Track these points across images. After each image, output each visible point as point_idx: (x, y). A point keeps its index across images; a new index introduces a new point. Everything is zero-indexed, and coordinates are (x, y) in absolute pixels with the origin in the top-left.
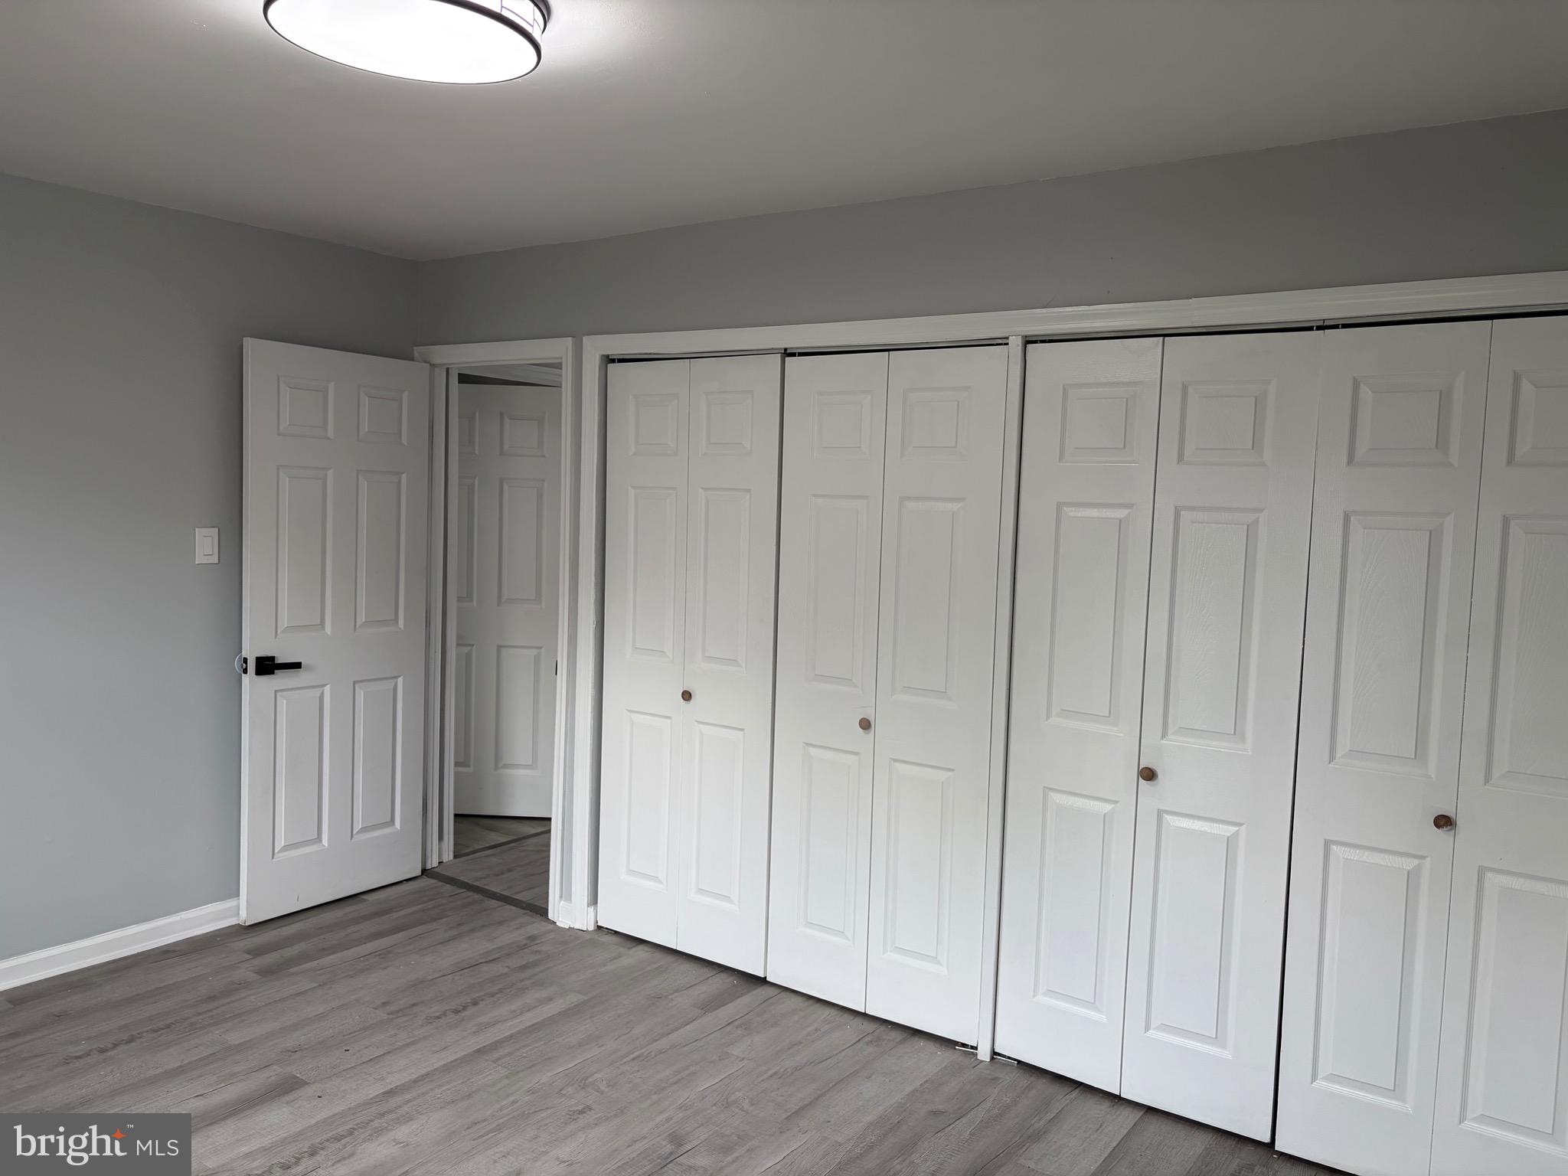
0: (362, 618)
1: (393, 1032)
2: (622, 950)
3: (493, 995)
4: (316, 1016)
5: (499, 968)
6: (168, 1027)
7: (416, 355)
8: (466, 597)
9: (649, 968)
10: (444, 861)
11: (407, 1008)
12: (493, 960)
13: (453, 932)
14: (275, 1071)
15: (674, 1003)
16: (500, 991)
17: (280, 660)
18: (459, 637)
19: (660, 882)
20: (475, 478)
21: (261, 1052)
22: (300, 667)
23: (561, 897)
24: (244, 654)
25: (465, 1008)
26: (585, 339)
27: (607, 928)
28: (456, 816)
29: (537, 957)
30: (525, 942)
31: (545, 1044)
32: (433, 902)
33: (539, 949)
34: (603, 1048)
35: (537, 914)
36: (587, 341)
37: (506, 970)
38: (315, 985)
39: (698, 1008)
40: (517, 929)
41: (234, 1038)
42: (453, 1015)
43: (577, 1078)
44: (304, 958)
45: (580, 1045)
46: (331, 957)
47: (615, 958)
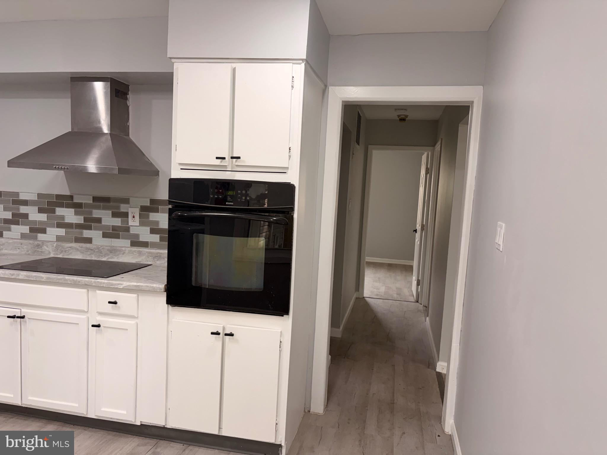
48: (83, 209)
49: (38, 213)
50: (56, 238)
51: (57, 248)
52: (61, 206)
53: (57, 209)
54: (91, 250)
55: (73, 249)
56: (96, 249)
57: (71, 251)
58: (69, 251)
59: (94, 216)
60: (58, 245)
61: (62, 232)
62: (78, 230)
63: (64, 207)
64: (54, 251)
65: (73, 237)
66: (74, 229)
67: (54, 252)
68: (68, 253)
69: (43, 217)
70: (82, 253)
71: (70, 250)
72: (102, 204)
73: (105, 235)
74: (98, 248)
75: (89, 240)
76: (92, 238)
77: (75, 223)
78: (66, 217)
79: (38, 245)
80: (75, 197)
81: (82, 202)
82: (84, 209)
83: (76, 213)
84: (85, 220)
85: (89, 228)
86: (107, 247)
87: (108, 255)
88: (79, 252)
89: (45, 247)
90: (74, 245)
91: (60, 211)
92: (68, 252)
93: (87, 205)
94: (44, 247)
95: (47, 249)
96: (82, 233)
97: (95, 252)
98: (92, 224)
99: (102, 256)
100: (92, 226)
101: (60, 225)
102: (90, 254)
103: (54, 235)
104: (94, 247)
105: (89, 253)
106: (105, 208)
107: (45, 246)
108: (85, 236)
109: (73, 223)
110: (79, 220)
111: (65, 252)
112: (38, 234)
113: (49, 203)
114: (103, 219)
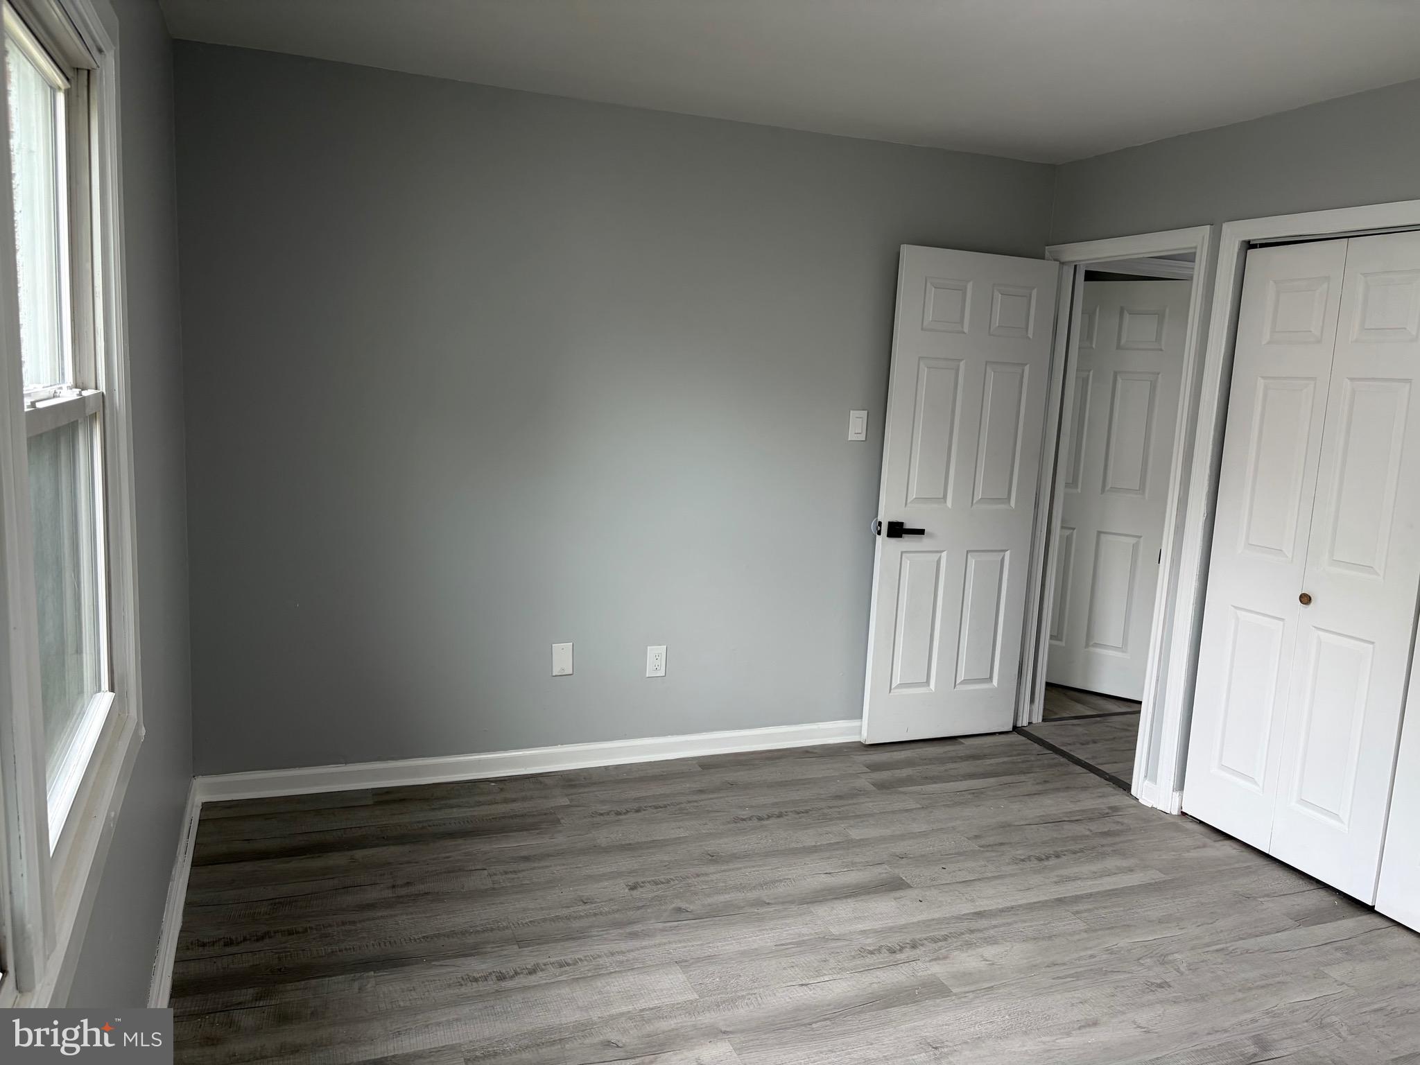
0: (979, 495)
1: (983, 863)
2: (1208, 841)
3: (1075, 853)
4: (919, 832)
5: (1080, 829)
6: (807, 812)
7: (1047, 254)
8: (1073, 483)
9: (1237, 866)
10: (1034, 722)
11: (996, 845)
12: (1077, 820)
13: (1040, 788)
14: (886, 869)
15: (1264, 907)
16: (1081, 851)
17: (908, 526)
18: (1063, 521)
19: (1256, 783)
20: (1089, 371)
21: (877, 850)
22: (924, 534)
23: (1146, 777)
24: (880, 519)
25: (1048, 858)
26: (1225, 226)
27: (1191, 816)
28: (1048, 684)
29: (1119, 827)
30: (1107, 811)
31: (1124, 911)
32: (1022, 757)
33: (1120, 820)
34: (1183, 932)
35: (1119, 787)
36: (1227, 228)
37: (1088, 833)
38: (919, 806)
39: (1291, 919)
40: (1100, 797)
41: (855, 834)
42: (1036, 862)
43: (1157, 952)
44: (909, 781)
45: (1160, 922)
46: (934, 785)
47: (1199, 847)
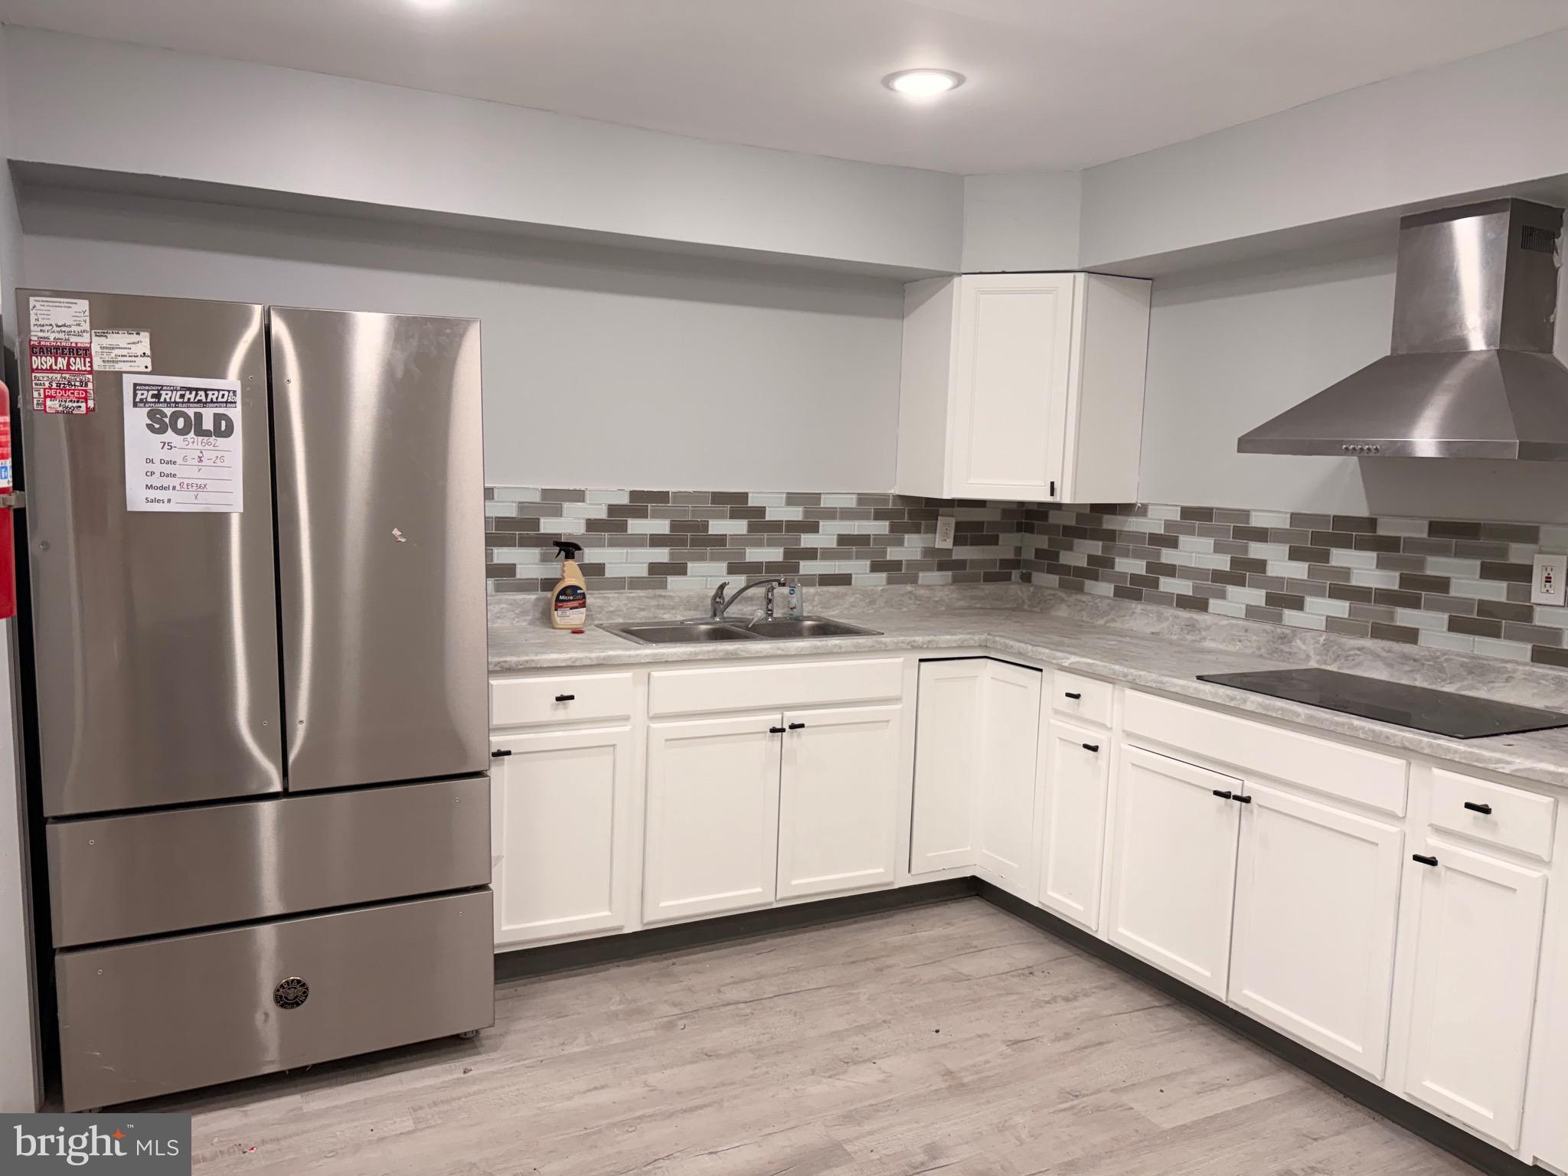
48: (1401, 553)
49: (1289, 559)
50: (1324, 623)
51: (1325, 646)
52: (1345, 543)
53: (1334, 552)
54: (1415, 660)
55: (1365, 653)
56: (1429, 661)
57: (1361, 658)
58: (1356, 657)
59: (1429, 572)
60: (1331, 641)
61: (1340, 608)
62: (1383, 608)
63: (1352, 548)
64: (1318, 655)
65: (1368, 622)
66: (1373, 604)
67: (1319, 657)
68: (1353, 662)
69: (1299, 570)
70: (1391, 666)
71: (1359, 655)
72: (1454, 540)
73: (1455, 626)
74: (1435, 658)
75: (1410, 635)
76: (1418, 629)
77: (1376, 589)
78: (1355, 571)
79: (1283, 636)
80: (1381, 521)
81: (1398, 535)
82: (1403, 552)
83: (1381, 564)
84: (1404, 581)
85: (1414, 603)
86: (1459, 658)
87: (1463, 679)
88: (1380, 664)
89: (1299, 643)
90: (1369, 643)
91: (1340, 557)
92: (1353, 660)
93: (1413, 544)
94: (1296, 643)
95: (1303, 647)
96: (1391, 616)
97: (1426, 666)
98: (1421, 594)
99: (1444, 680)
100: (1420, 599)
101: (1338, 592)
102: (1411, 671)
103: (1323, 615)
104: (1422, 654)
105: (1407, 668)
106: (1460, 553)
107: (1298, 641)
108: (1398, 623)
109: (1371, 588)
110: (1387, 580)
111: (1346, 660)
112: (1284, 610)
113: (1316, 537)
114: (1453, 582)
